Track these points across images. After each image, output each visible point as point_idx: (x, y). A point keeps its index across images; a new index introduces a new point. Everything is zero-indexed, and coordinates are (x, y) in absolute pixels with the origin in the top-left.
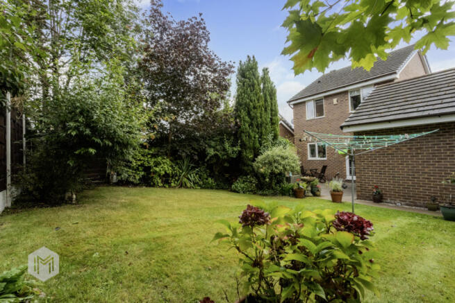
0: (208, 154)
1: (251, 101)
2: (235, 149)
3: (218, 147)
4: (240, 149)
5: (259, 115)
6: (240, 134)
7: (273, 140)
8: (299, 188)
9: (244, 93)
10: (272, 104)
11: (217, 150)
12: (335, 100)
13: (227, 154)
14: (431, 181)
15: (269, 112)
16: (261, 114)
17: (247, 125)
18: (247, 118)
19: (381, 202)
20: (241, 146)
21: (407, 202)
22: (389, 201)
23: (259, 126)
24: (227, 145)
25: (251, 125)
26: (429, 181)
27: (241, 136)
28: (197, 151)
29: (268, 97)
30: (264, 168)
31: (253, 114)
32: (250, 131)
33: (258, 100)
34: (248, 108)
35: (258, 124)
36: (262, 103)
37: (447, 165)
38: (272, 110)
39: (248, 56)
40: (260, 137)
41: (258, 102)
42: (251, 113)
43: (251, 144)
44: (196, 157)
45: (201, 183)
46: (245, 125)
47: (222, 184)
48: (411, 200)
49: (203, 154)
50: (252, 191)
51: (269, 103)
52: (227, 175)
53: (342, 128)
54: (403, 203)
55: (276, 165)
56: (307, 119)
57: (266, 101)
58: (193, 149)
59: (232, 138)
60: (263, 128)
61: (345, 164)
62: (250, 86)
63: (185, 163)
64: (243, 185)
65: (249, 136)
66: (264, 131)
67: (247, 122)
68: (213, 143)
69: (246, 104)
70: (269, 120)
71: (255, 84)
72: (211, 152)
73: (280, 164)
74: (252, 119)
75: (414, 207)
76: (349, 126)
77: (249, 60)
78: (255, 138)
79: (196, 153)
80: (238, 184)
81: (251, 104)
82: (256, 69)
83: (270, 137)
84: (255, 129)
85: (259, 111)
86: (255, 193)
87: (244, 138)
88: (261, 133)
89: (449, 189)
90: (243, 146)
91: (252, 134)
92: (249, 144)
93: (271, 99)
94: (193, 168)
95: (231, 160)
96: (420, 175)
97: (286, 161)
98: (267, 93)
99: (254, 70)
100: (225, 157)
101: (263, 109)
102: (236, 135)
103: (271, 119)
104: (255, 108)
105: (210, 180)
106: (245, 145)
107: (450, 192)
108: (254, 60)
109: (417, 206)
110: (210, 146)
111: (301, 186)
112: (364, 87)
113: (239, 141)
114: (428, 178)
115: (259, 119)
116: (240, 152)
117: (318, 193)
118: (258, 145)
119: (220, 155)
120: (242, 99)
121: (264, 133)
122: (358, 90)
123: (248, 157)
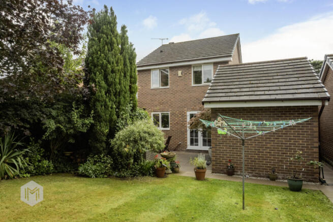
0: (46, 128)
1: (109, 62)
2: (87, 122)
3: (61, 118)
4: (93, 122)
5: (117, 80)
6: (94, 102)
7: (132, 111)
8: (162, 166)
9: (100, 50)
10: (131, 69)
11: (59, 122)
12: (180, 73)
13: (74, 128)
14: (272, 155)
15: (128, 78)
16: (120, 80)
17: (103, 93)
18: (103, 83)
19: (234, 174)
20: (94, 118)
21: (254, 174)
22: (239, 173)
23: (117, 94)
24: (75, 116)
25: (108, 92)
26: (270, 155)
27: (94, 105)
28: (28, 123)
29: (128, 61)
30: (128, 146)
31: (110, 79)
32: (107, 100)
33: (117, 63)
34: (105, 71)
35: (116, 91)
36: (121, 67)
37: (283, 141)
38: (131, 77)
39: (105, 7)
40: (118, 107)
41: (117, 66)
42: (109, 77)
43: (108, 116)
44: (27, 133)
45: (31, 168)
46: (101, 92)
47: (61, 165)
48: (257, 172)
49: (38, 129)
50: (105, 173)
51: (129, 68)
52: (68, 153)
53: (203, 103)
54: (250, 175)
55: (143, 143)
56: (152, 87)
57: (125, 65)
58: (23, 120)
59: (82, 107)
60: (121, 97)
61: (186, 135)
62: (107, 44)
63: (7, 140)
64: (94, 167)
65: (106, 106)
66: (122, 99)
67: (104, 88)
68: (54, 113)
69: (102, 65)
70: (128, 88)
71: (114, 43)
72: (52, 125)
73: (147, 142)
74: (109, 84)
75: (259, 178)
76: (210, 102)
77: (106, 12)
78: (112, 108)
79: (28, 126)
80: (89, 166)
81: (109, 66)
82: (115, 24)
83: (129, 108)
84: (113, 97)
85: (118, 76)
86: (109, 176)
87: (99, 108)
88: (119, 103)
89: (283, 161)
90: (97, 117)
91: (109, 104)
92: (105, 115)
93: (131, 63)
94: (20, 148)
95: (79, 136)
96: (264, 150)
97: (154, 138)
98: (127, 56)
99: (112, 25)
100: (72, 131)
101: (123, 74)
102: (88, 103)
103: (130, 87)
104: (113, 71)
105: (46, 163)
106: (99, 116)
107: (284, 163)
108: (112, 13)
109: (261, 177)
110: (50, 117)
111: (163, 164)
112: (205, 64)
113: (92, 112)
114: (269, 153)
115: (118, 86)
116: (92, 125)
117: (177, 169)
118: (115, 117)
119: (64, 129)
120: (98, 58)
121: (122, 103)
122: (200, 65)
123: (102, 132)
